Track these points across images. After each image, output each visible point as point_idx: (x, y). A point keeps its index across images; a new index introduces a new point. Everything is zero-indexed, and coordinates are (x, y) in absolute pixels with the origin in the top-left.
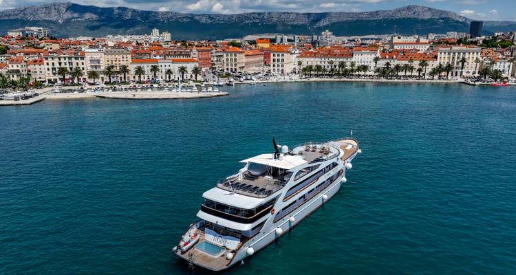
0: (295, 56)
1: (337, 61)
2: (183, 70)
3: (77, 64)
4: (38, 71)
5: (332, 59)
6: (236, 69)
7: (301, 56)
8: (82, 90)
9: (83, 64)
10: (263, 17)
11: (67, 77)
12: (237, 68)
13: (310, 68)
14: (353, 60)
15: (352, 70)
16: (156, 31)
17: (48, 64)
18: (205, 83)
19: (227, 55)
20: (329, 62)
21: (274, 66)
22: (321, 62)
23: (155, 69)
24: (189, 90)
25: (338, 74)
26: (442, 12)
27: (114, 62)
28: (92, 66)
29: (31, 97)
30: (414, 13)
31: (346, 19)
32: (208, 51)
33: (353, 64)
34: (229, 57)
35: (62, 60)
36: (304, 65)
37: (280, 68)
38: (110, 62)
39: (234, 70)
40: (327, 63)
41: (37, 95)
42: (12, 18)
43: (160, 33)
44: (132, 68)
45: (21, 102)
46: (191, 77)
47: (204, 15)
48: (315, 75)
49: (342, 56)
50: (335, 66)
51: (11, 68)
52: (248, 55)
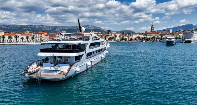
10: (32, 27)
26: (97, 27)
30: (89, 27)
31: (65, 29)
34: (39, 36)
52: (45, 35)
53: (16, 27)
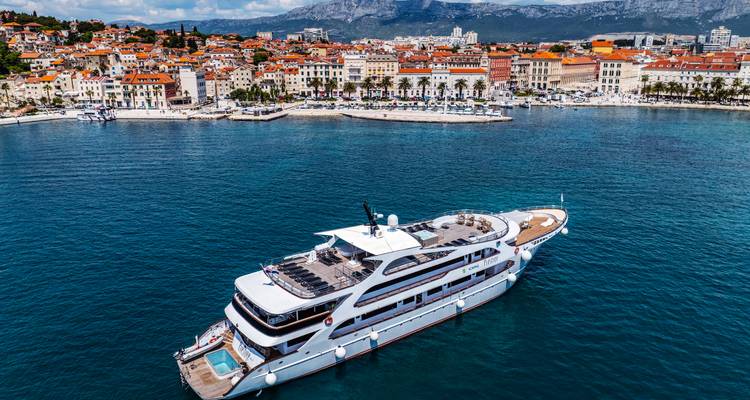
0: (640, 66)
1: (709, 77)
2: (461, 84)
3: (335, 73)
4: (293, 81)
5: (702, 74)
6: (545, 85)
7: (650, 67)
8: (332, 107)
9: (341, 73)
10: (623, 7)
11: (320, 89)
12: (548, 82)
13: (659, 86)
14: (739, 75)
15: (732, 92)
16: (458, 31)
17: (303, 73)
18: (491, 103)
19: (535, 64)
20: (695, 78)
21: (604, 81)
22: (682, 78)
23: (424, 82)
24: (461, 112)
25: (706, 98)
27: (377, 72)
28: (351, 77)
29: (272, 112)
32: (507, 57)
33: (737, 82)
34: (537, 67)
35: (318, 69)
36: (653, 80)
37: (614, 85)
38: (372, 72)
39: (542, 87)
40: (691, 80)
41: (280, 110)
42: (299, 18)
43: (463, 33)
44: (397, 80)
45: (261, 117)
46: (474, 94)
47: (532, 6)
48: (667, 97)
49: (719, 68)
50: (706, 85)
51: (266, 78)
52: (567, 65)
53: (570, 11)
